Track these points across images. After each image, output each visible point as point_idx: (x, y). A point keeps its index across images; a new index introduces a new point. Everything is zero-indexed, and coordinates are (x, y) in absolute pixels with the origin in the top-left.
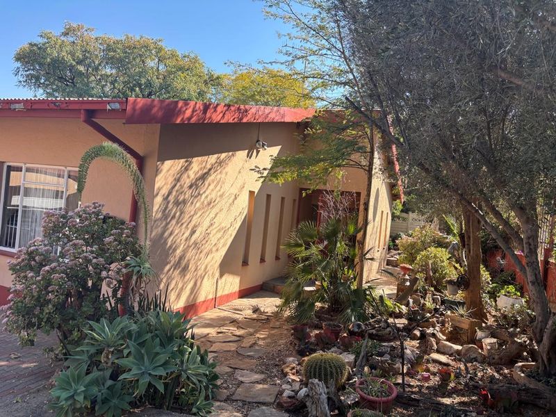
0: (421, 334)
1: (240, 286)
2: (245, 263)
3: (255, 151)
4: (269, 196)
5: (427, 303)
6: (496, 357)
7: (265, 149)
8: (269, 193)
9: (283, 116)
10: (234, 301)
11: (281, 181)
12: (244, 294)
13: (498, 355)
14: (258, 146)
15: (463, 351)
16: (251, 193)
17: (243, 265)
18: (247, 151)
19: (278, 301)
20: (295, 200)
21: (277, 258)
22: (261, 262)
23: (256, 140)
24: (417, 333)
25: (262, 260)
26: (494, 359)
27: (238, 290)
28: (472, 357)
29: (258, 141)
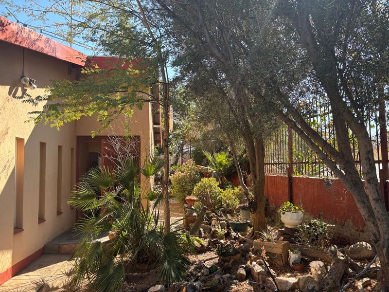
0: (246, 271)
1: (13, 261)
2: (18, 229)
3: (20, 89)
4: (43, 145)
5: (217, 230)
6: (330, 282)
7: (34, 88)
8: (43, 141)
9: (54, 50)
10: (6, 284)
11: (59, 124)
12: (20, 269)
13: (331, 278)
14: (24, 83)
15: (301, 284)
16: (19, 141)
17: (15, 233)
18: (8, 87)
19: (67, 266)
20: (72, 149)
21: (59, 213)
22: (39, 223)
23: (20, 74)
24: (242, 271)
25: (41, 220)
26: (328, 284)
27: (11, 266)
28: (310, 288)
29: (23, 77)
